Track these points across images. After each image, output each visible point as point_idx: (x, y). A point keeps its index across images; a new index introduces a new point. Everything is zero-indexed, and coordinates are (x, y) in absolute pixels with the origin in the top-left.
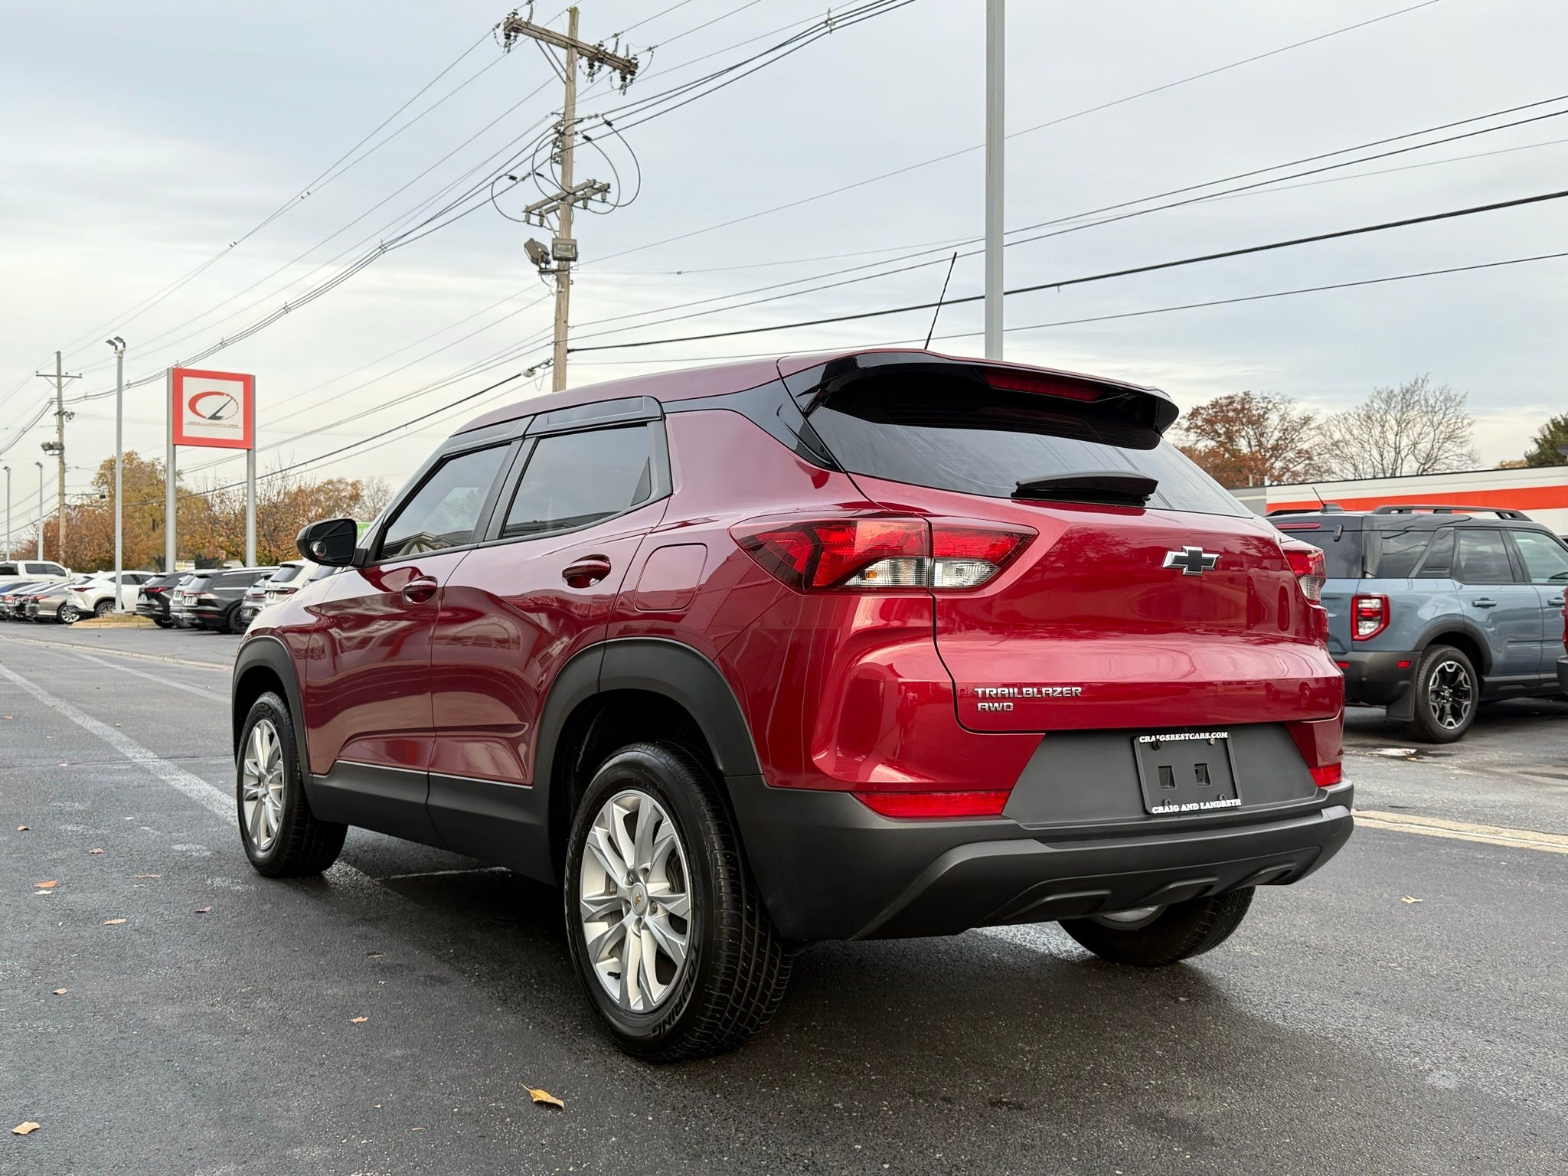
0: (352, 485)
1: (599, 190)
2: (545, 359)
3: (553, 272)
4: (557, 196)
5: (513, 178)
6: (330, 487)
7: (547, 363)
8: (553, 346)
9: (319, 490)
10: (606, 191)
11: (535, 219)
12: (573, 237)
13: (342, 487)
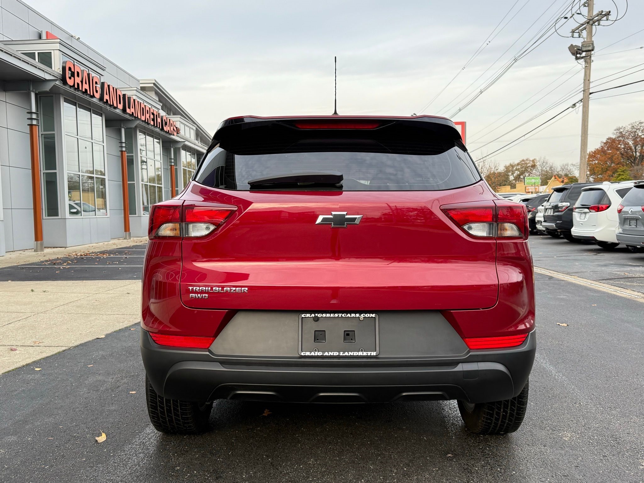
0: (532, 161)
1: (605, 15)
2: (580, 99)
3: (582, 58)
4: (585, 22)
5: (566, 18)
6: (523, 162)
7: (581, 101)
8: (583, 92)
9: (518, 164)
10: (608, 15)
11: (576, 35)
12: (593, 40)
13: (528, 162)
